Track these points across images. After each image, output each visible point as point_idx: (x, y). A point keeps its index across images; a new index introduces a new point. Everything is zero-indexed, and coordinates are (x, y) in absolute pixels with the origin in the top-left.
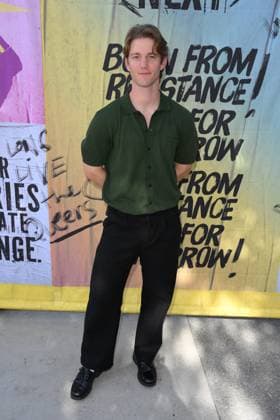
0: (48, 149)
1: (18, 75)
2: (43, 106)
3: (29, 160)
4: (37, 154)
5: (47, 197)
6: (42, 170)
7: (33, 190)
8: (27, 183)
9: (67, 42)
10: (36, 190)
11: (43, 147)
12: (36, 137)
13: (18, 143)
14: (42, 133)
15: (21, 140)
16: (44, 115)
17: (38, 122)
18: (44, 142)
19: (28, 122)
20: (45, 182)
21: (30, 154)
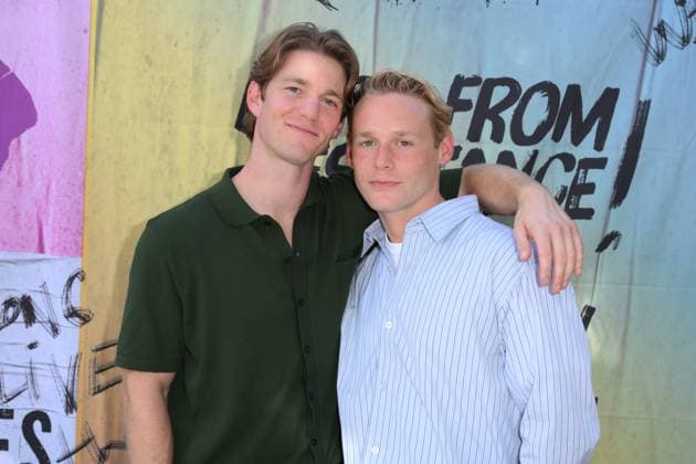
0: (85, 320)
1: (25, 136)
2: (81, 213)
3: (32, 346)
4: (55, 330)
5: (72, 446)
6: (65, 374)
7: (37, 425)
8: (22, 407)
9: (149, 60)
10: (47, 428)
11: (72, 313)
12: (57, 289)
13: (9, 303)
14: (71, 280)
15: (18, 295)
16: (81, 234)
17: (65, 251)
18: (76, 302)
19: (41, 250)
20: (71, 405)
21: (38, 331)
